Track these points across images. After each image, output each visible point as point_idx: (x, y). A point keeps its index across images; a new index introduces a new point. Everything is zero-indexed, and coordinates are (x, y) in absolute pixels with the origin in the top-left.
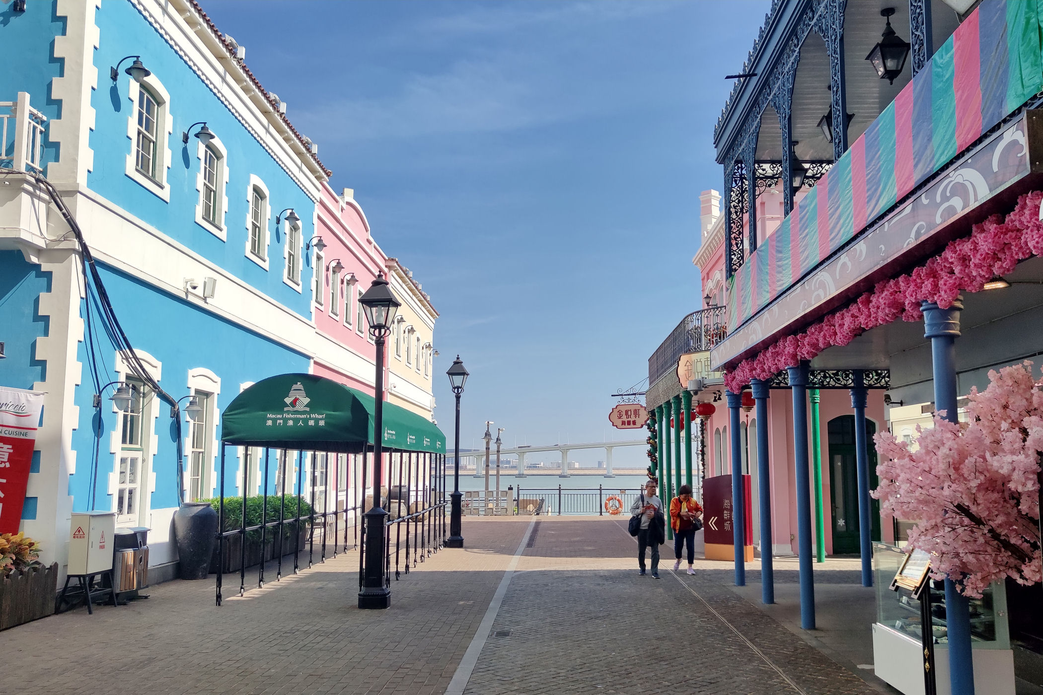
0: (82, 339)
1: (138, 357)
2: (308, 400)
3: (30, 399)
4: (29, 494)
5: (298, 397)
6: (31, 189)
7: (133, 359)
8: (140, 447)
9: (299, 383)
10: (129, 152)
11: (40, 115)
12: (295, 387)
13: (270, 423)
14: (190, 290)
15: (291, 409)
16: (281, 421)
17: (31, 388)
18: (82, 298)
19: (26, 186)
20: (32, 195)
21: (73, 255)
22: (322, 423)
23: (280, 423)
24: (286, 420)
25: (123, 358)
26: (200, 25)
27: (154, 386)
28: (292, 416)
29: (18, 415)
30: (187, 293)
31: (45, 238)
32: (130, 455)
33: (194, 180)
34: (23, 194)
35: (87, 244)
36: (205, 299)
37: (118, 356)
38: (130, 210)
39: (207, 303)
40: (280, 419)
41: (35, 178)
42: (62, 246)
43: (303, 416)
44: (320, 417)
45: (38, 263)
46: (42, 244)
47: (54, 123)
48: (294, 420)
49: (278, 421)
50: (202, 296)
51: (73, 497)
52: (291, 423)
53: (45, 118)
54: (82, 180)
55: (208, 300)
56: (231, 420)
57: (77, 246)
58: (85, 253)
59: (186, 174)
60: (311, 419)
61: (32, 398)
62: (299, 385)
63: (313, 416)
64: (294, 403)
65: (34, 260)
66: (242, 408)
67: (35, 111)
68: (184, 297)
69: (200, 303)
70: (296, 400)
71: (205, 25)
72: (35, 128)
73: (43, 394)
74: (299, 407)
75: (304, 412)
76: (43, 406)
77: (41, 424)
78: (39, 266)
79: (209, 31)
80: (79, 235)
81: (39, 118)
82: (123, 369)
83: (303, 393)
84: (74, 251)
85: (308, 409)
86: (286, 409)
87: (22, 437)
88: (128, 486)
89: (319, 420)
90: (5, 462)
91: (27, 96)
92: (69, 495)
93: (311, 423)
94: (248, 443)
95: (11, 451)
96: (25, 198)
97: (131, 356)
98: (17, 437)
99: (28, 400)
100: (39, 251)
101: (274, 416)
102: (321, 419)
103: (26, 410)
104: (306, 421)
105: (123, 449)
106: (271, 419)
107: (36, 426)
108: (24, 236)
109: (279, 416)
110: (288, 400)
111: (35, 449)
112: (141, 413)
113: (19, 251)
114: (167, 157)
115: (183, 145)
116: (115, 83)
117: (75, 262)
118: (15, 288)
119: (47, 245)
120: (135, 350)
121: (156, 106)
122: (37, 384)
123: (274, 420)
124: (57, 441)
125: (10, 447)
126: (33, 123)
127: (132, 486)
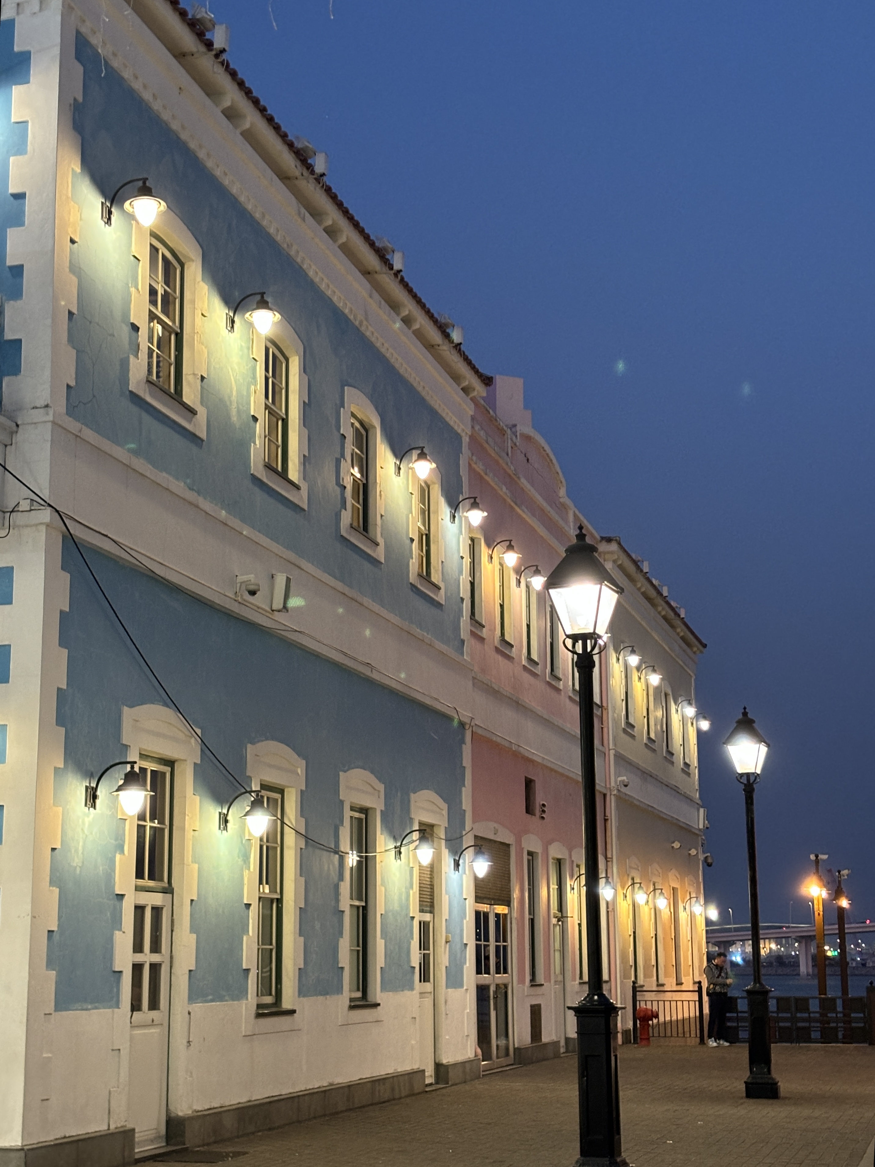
8: (167, 886)
10: (136, 353)
14: (246, 596)
25: (134, 720)
26: (250, 118)
30: (240, 602)
32: (150, 899)
36: (272, 614)
37: (126, 716)
39: (276, 621)
50: (267, 608)
51: (54, 973)
55: (278, 616)
68: (236, 610)
69: (264, 621)
76: (3, 807)
79: (265, 129)
82: (134, 739)
88: (147, 957)
92: (47, 970)
105: (138, 889)
121: (179, 270)
127: (156, 958)
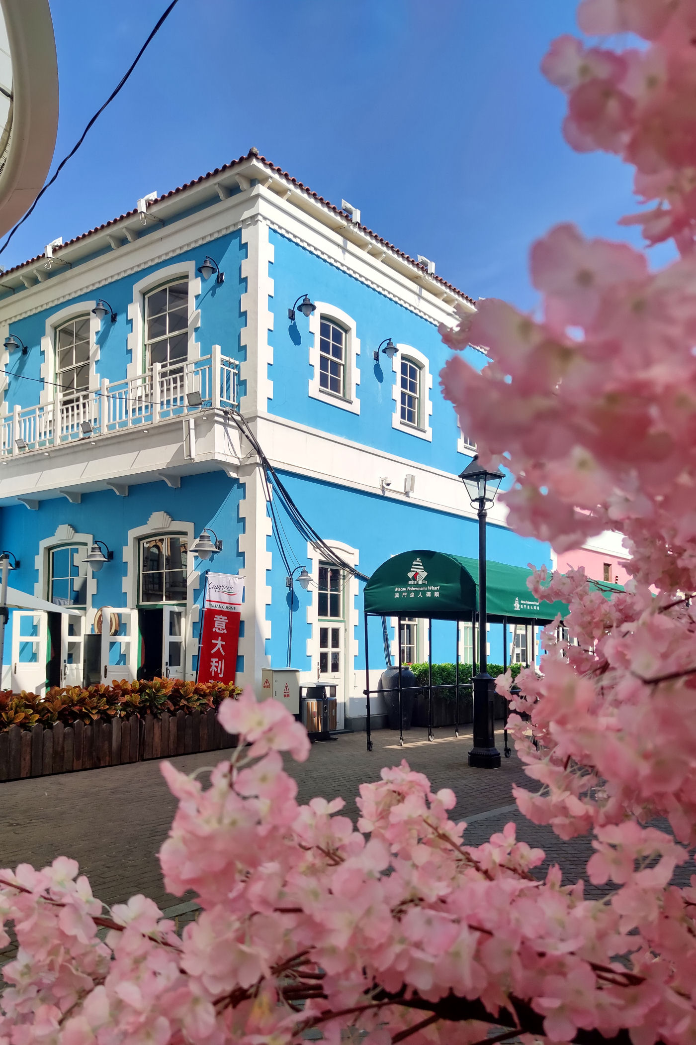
0: (271, 533)
1: (328, 546)
2: (426, 574)
3: (235, 582)
4: (239, 654)
5: (418, 571)
6: (222, 420)
7: (325, 548)
8: (342, 619)
9: (418, 559)
10: (312, 377)
11: (232, 360)
12: (415, 562)
13: (397, 595)
14: (386, 487)
15: (412, 582)
16: (406, 594)
17: (238, 574)
18: (267, 501)
19: (217, 418)
20: (225, 425)
21: (257, 468)
22: (437, 594)
23: (404, 596)
24: (409, 592)
25: (314, 548)
26: (385, 253)
27: (351, 570)
28: (414, 589)
29: (230, 594)
30: (383, 490)
31: (238, 458)
32: (330, 625)
33: (390, 391)
34: (217, 425)
35: (267, 457)
36: (407, 494)
37: (310, 547)
38: (316, 426)
39: (409, 497)
40: (404, 592)
41: (223, 411)
42: (250, 461)
43: (422, 589)
44: (436, 588)
45: (237, 477)
46: (236, 462)
47: (243, 365)
48: (416, 592)
49: (404, 594)
50: (403, 491)
51: (270, 657)
52: (413, 595)
53: (237, 362)
54: (262, 408)
55: (411, 494)
56: (370, 594)
57: (258, 460)
58: (265, 464)
59: (380, 387)
60: (428, 591)
61: (237, 581)
62: (418, 561)
63: (430, 588)
64: (414, 578)
65: (233, 475)
66: (377, 583)
67: (227, 359)
68: (382, 494)
69: (403, 498)
70: (417, 574)
71: (390, 252)
72: (229, 373)
73: (243, 578)
74: (420, 581)
75: (423, 585)
76: (244, 587)
77: (243, 601)
78: (238, 479)
79: (395, 256)
80: (260, 452)
81: (233, 363)
82: (315, 556)
83: (422, 568)
84: (257, 464)
85: (426, 582)
86: (409, 583)
87: (232, 611)
88: (330, 650)
89: (434, 592)
90: (224, 629)
91: (218, 348)
92: (265, 655)
93: (429, 594)
94: (384, 613)
95: (227, 621)
96: (219, 429)
97: (322, 546)
98: (229, 610)
99: (234, 583)
100: (237, 468)
101: (400, 590)
102: (436, 591)
103: (234, 591)
104: (424, 592)
105: (319, 620)
106: (399, 593)
107: (241, 602)
108: (218, 457)
109: (404, 589)
110: (410, 575)
111: (241, 620)
112: (342, 592)
113: (223, 471)
114: (355, 376)
115: (375, 362)
116: (293, 322)
117: (259, 472)
118: (226, 499)
119: (240, 462)
120: (324, 541)
121: (344, 334)
122: (241, 570)
123: (400, 593)
124: (253, 616)
125: (226, 618)
126: (226, 368)
127: (335, 650)
